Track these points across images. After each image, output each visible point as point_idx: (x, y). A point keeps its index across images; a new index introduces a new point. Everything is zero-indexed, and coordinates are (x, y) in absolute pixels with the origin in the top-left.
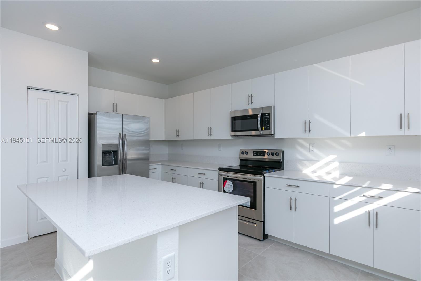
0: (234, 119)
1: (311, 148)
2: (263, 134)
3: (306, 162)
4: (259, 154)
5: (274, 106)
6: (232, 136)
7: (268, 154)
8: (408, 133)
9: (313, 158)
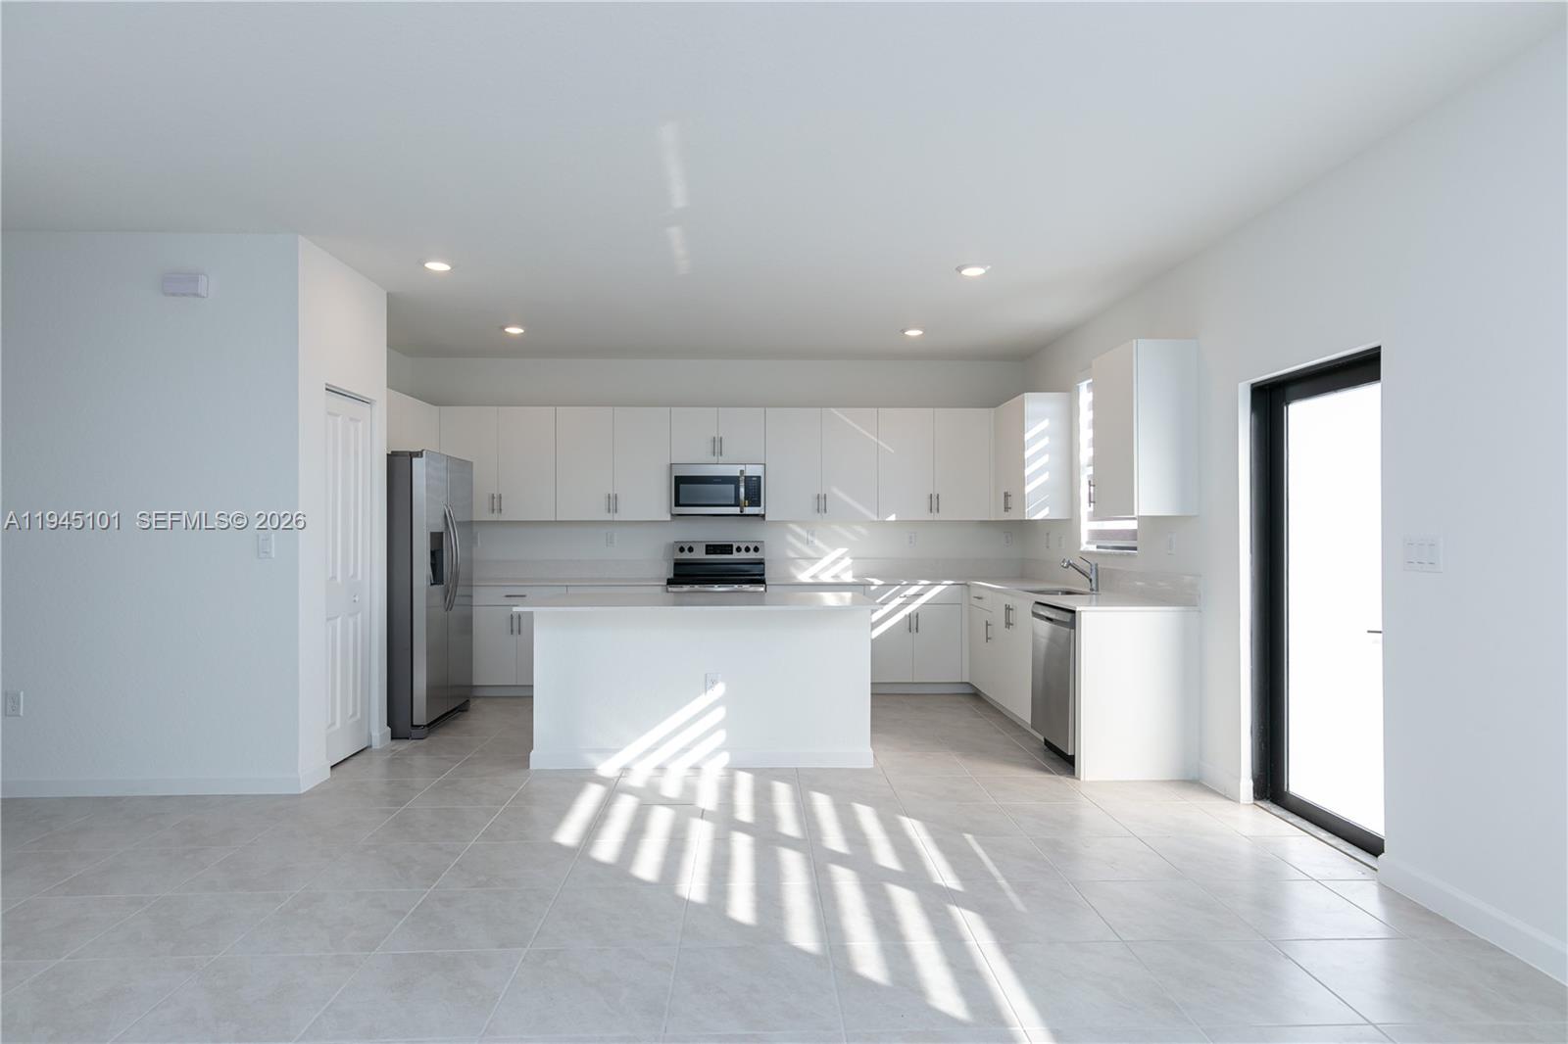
0: (680, 481)
1: (810, 538)
2: (748, 513)
3: (803, 562)
4: (718, 551)
6: (672, 515)
7: (739, 549)
8: (937, 517)
9: (812, 554)
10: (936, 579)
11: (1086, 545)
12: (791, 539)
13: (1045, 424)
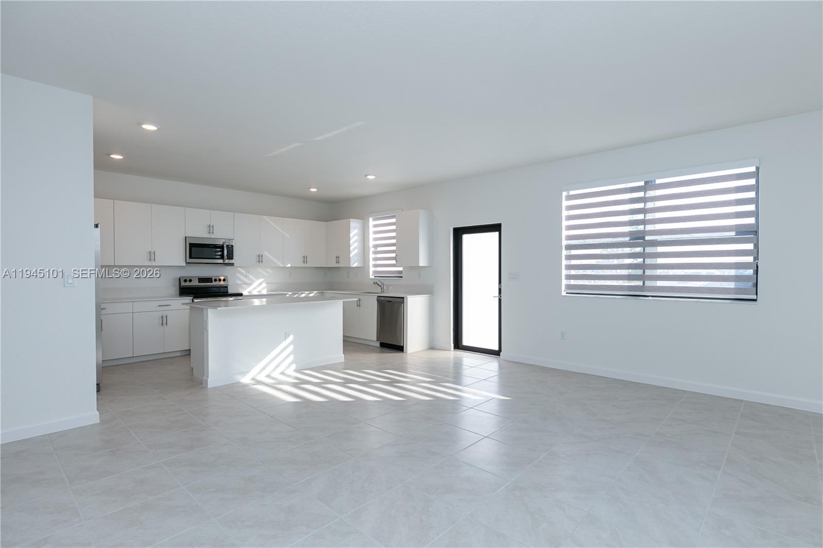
0: (192, 246)
2: (226, 263)
4: (205, 281)
5: (235, 240)
6: (186, 263)
7: (215, 280)
8: (305, 265)
9: (248, 281)
10: (311, 290)
11: (372, 277)
12: (238, 275)
13: (356, 231)
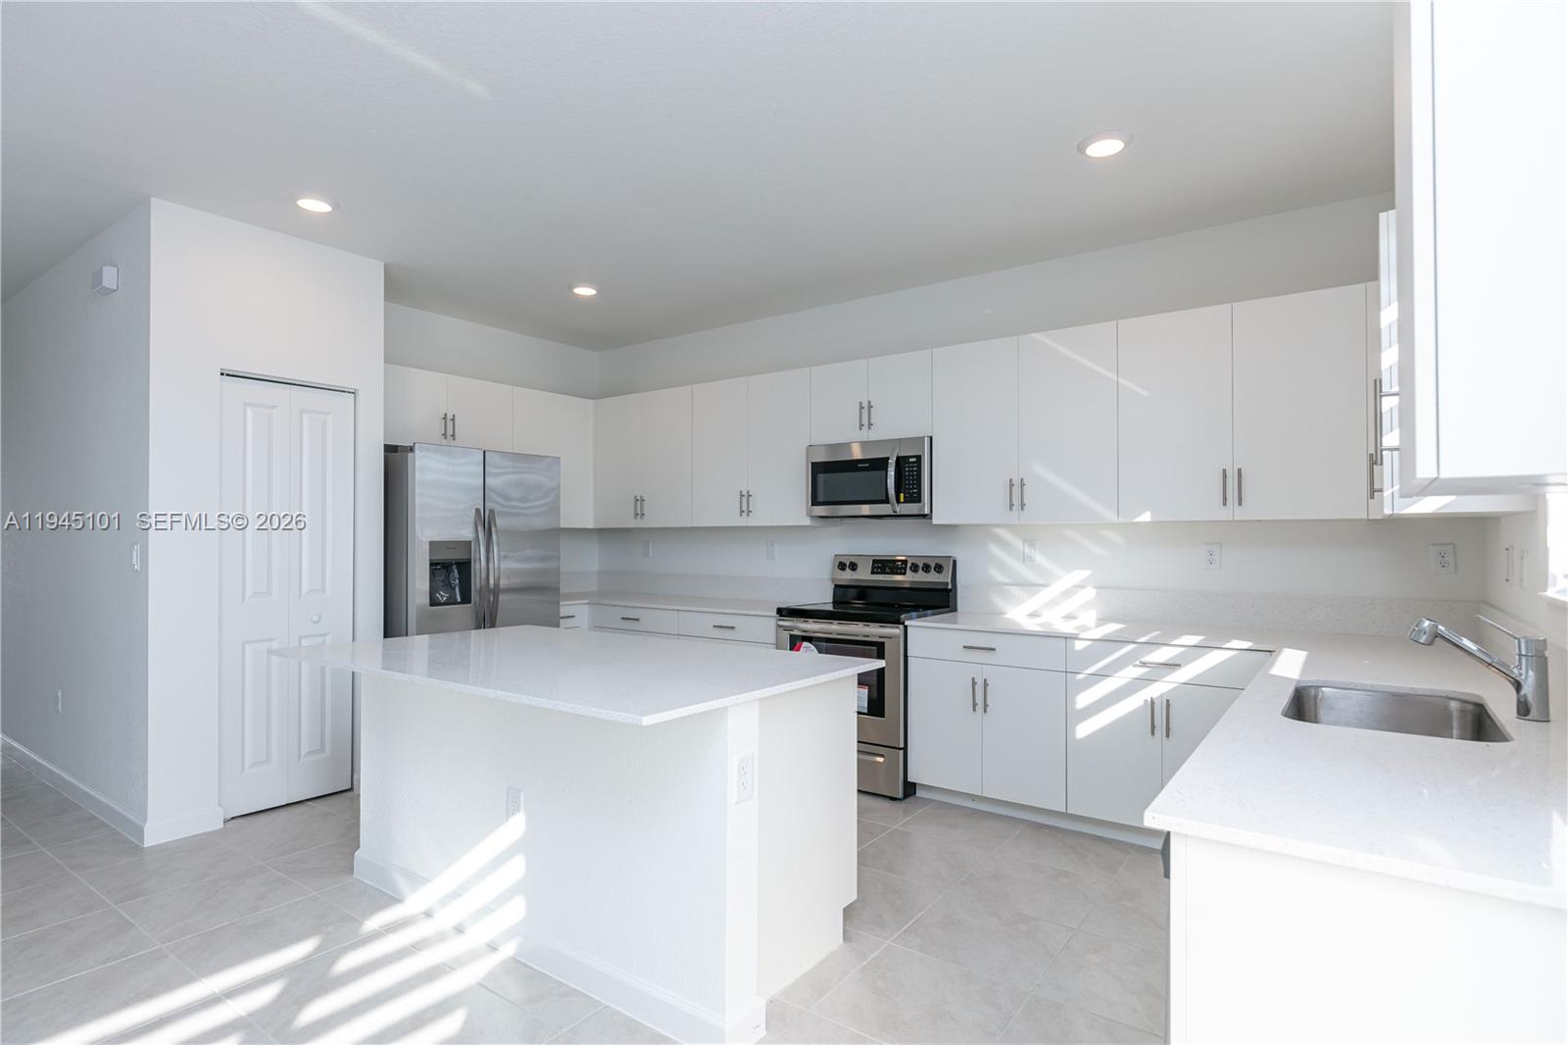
0: (818, 469)
1: (1027, 550)
2: (902, 513)
3: (1014, 590)
4: (887, 570)
5: (931, 438)
6: (813, 517)
7: (915, 568)
9: (1032, 577)
10: (1215, 633)
